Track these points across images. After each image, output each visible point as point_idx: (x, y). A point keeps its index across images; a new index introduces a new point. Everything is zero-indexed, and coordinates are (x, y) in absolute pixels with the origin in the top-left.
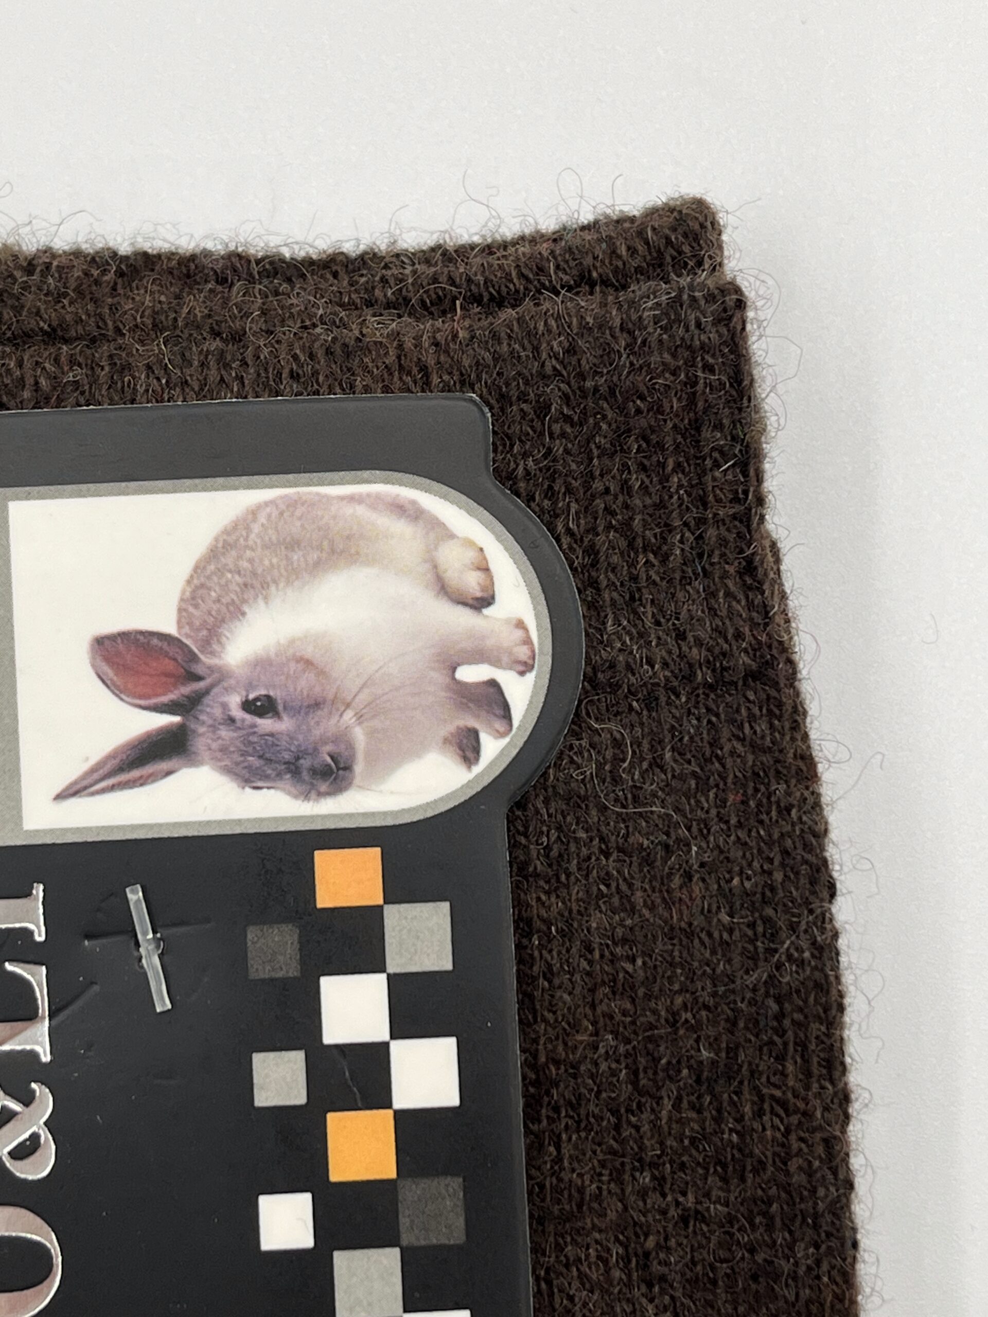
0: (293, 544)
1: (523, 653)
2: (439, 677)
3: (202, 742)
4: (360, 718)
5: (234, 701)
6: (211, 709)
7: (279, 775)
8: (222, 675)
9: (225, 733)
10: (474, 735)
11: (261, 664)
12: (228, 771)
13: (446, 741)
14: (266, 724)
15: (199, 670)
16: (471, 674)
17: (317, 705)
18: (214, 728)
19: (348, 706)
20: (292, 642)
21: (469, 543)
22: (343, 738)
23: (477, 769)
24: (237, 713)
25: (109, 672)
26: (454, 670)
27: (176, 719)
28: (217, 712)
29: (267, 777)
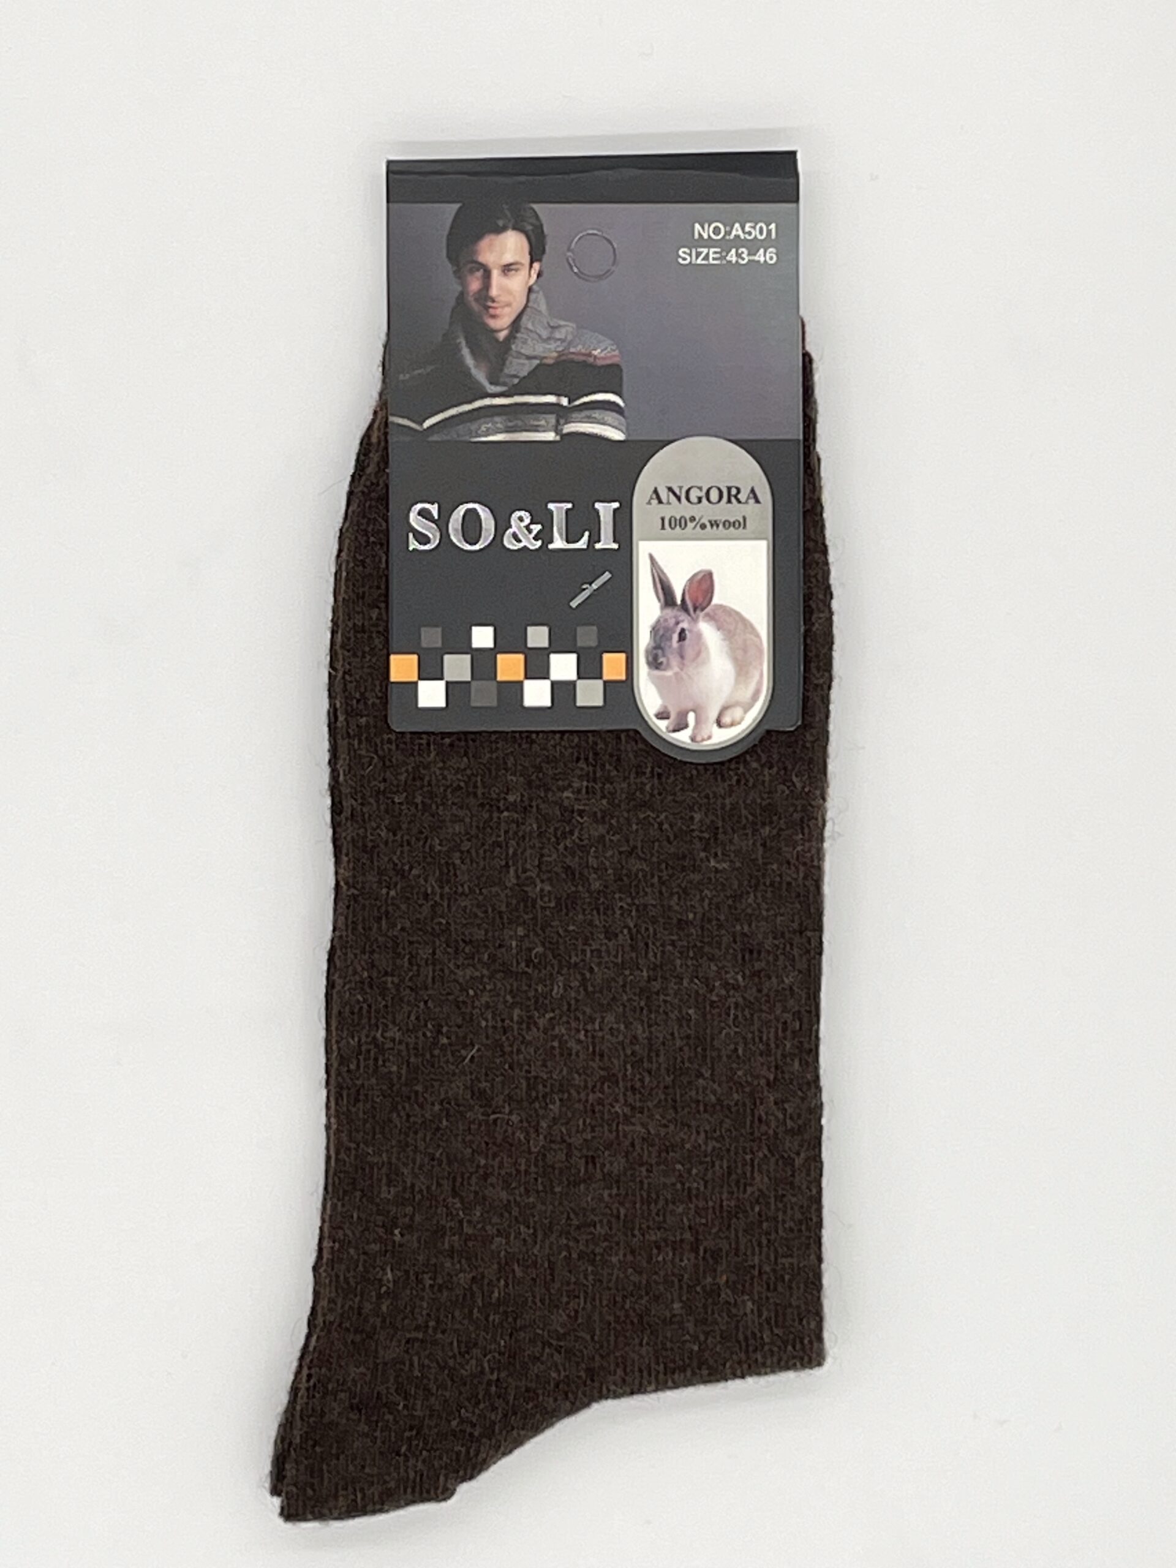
0: (745, 650)
1: (699, 738)
2: (690, 705)
3: (669, 612)
4: (676, 674)
5: (684, 625)
6: (683, 616)
7: (655, 641)
8: (695, 621)
9: (672, 622)
10: (668, 718)
11: (699, 636)
12: (658, 621)
13: (666, 707)
14: (675, 637)
15: (698, 612)
16: (691, 718)
17: (682, 657)
18: (676, 617)
19: (682, 669)
20: (707, 648)
21: (742, 719)
22: (668, 666)
23: (655, 719)
24: (681, 625)
25: (699, 577)
26: (694, 711)
27: (679, 602)
28: (681, 619)
29: (655, 635)
